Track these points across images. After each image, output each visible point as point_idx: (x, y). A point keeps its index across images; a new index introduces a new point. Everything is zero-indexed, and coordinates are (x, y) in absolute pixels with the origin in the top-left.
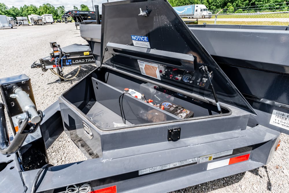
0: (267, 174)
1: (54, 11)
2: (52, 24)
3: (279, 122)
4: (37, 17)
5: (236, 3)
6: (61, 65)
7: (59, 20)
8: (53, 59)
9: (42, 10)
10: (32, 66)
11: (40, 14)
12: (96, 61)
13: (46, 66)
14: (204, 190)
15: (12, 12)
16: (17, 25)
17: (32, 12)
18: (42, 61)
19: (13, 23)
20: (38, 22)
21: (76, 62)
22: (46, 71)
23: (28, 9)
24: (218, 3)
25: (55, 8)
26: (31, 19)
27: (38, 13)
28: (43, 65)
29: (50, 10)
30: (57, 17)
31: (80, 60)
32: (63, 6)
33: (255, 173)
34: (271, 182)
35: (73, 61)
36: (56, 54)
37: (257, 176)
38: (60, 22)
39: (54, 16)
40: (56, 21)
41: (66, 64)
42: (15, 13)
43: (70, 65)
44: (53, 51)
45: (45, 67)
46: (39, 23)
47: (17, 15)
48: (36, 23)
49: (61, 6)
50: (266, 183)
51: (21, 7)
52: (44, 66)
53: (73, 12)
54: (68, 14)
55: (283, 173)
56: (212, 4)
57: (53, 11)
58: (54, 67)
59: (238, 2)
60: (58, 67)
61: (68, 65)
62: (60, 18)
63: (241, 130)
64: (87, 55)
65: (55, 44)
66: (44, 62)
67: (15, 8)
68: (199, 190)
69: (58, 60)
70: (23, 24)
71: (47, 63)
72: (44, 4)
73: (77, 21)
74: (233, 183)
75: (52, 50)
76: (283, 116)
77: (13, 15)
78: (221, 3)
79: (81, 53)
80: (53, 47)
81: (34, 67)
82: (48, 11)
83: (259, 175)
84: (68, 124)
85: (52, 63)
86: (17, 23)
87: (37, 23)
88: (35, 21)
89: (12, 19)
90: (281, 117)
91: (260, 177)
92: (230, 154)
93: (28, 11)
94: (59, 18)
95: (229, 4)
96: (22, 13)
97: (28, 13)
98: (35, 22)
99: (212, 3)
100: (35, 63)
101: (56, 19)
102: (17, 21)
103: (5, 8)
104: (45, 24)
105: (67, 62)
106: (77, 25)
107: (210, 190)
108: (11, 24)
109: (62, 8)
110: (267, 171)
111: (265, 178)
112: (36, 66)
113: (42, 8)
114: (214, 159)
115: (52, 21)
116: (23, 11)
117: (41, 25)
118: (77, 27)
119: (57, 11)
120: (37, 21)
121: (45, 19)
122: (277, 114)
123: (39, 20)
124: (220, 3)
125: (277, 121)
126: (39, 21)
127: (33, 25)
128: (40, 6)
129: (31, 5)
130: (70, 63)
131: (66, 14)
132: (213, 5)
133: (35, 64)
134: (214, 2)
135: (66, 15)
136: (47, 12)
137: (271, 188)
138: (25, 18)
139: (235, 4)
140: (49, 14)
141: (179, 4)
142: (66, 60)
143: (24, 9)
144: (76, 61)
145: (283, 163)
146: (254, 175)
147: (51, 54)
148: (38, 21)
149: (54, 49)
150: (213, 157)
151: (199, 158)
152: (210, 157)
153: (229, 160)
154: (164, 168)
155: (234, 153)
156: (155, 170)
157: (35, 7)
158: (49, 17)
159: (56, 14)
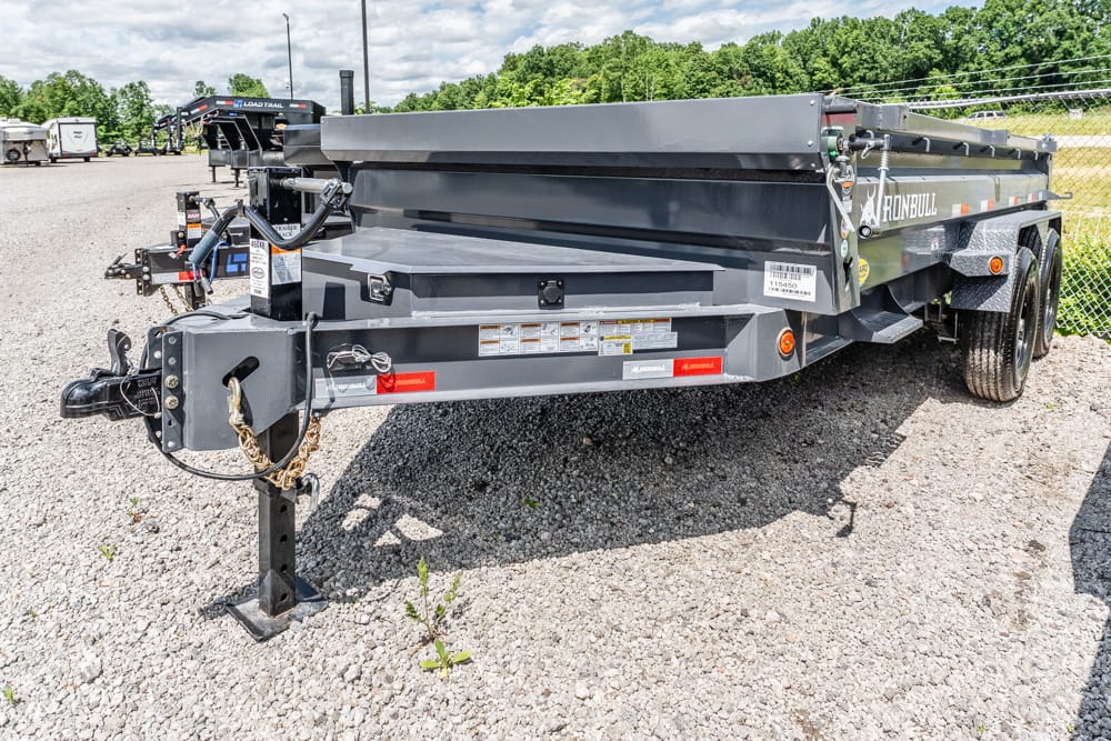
1: (99, 105)
2: (88, 160)
3: (777, 286)
4: (23, 130)
5: (967, 70)
6: (209, 272)
7: (121, 144)
8: (182, 249)
9: (41, 101)
10: (110, 272)
11: (30, 117)
12: (356, 228)
13: (153, 275)
18: (145, 256)
20: (26, 154)
22: (150, 294)
24: (885, 71)
25: (106, 93)
27: (21, 114)
28: (146, 269)
29: (80, 99)
30: (108, 131)
33: (817, 513)
34: (854, 526)
36: (195, 233)
37: (821, 517)
38: (126, 155)
40: (109, 147)
41: (225, 268)
43: (239, 274)
44: (184, 224)
45: (150, 280)
46: (30, 159)
48: (16, 156)
50: (840, 528)
52: (149, 273)
53: (219, 102)
54: (192, 112)
55: (898, 514)
56: (857, 74)
57: (93, 107)
58: (181, 278)
59: (976, 66)
60: (198, 278)
61: (232, 275)
62: (122, 135)
63: (701, 306)
65: (196, 196)
66: (151, 258)
71: (158, 263)
72: (53, 76)
73: (220, 147)
75: (181, 219)
76: (780, 270)
78: (900, 69)
80: (186, 209)
81: (117, 275)
82: (70, 104)
83: (829, 517)
85: (179, 264)
87: (19, 155)
88: (12, 146)
90: (779, 275)
92: (671, 346)
94: (117, 136)
95: (936, 74)
98: (10, 151)
99: (854, 69)
100: (122, 261)
101: (107, 140)
104: (54, 160)
105: (232, 263)
106: (214, 164)
109: (137, 92)
110: (854, 511)
111: (843, 520)
112: (123, 271)
113: (45, 90)
114: (635, 352)
115: (90, 147)
117: (38, 164)
118: (214, 171)
119: (111, 104)
120: (19, 147)
121: (58, 137)
122: (771, 271)
123: (30, 142)
124: (892, 71)
125: (773, 285)
126: (29, 148)
128: (38, 82)
130: (240, 268)
131: (184, 111)
132: (863, 80)
133: (121, 266)
134: (866, 65)
135: (187, 114)
136: (66, 110)
137: (849, 534)
139: (967, 73)
140: (72, 115)
141: (701, 74)
142: (230, 256)
147: (176, 233)
148: (25, 149)
149: (189, 216)
150: (633, 347)
151: (601, 342)
152: (627, 346)
153: (671, 362)
154: (528, 352)
155: (682, 346)
156: (511, 353)
157: (13, 85)
158: (78, 128)
159: (106, 116)
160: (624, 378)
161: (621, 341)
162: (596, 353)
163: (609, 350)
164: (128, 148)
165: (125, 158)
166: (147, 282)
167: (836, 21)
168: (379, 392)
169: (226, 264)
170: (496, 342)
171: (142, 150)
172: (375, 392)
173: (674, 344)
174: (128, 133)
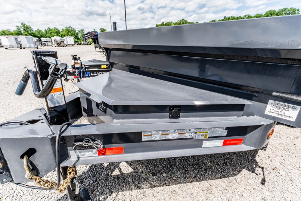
0: (263, 173)
1: (75, 34)
2: (73, 46)
3: (274, 111)
4: (60, 39)
6: (81, 76)
7: (80, 42)
8: (74, 70)
9: (64, 33)
11: (62, 37)
12: (112, 68)
14: (202, 179)
15: (37, 34)
16: (42, 46)
17: (56, 34)
19: (38, 43)
21: (94, 75)
22: (67, 81)
23: (52, 31)
25: (76, 32)
26: (54, 41)
27: (61, 36)
28: (65, 75)
29: (71, 32)
30: (77, 40)
31: (98, 73)
32: (83, 30)
33: (251, 171)
34: (265, 179)
35: (92, 73)
36: (77, 66)
37: (253, 173)
38: (81, 45)
39: (75, 38)
40: (77, 43)
41: (85, 75)
42: (40, 35)
43: (89, 77)
44: (74, 64)
45: (67, 78)
46: (62, 45)
47: (42, 36)
49: (82, 29)
50: (261, 180)
51: (45, 29)
53: (93, 33)
54: (88, 35)
55: (278, 174)
57: (74, 34)
58: (74, 77)
60: (78, 78)
61: (87, 77)
62: (80, 41)
63: (237, 117)
64: (104, 68)
65: (76, 56)
67: (40, 31)
68: (197, 179)
69: (78, 71)
70: (47, 45)
71: (68, 73)
72: (66, 27)
73: (96, 43)
74: (229, 177)
75: (73, 62)
76: (277, 105)
77: (38, 37)
79: (99, 66)
80: (74, 59)
82: (70, 34)
83: (256, 173)
84: (86, 108)
85: (73, 74)
86: (42, 45)
87: (59, 45)
89: (37, 40)
90: (276, 107)
91: (255, 174)
93: (51, 33)
94: (79, 41)
96: (46, 35)
97: (52, 35)
98: (57, 44)
101: (77, 42)
102: (42, 42)
103: (31, 30)
104: (67, 46)
105: (87, 74)
106: (96, 47)
107: (207, 180)
108: (36, 45)
110: (263, 171)
111: (261, 175)
113: (65, 31)
114: (209, 137)
115: (73, 43)
116: (47, 33)
117: (63, 46)
118: (96, 49)
119: (78, 34)
120: (59, 43)
121: (67, 41)
122: (272, 104)
123: (61, 42)
125: (272, 111)
127: (56, 46)
128: (63, 29)
129: (54, 28)
130: (89, 75)
131: (86, 35)
137: (265, 183)
138: (49, 39)
140: (70, 36)
142: (86, 72)
143: (48, 31)
144: (94, 73)
145: (281, 166)
146: (251, 173)
147: (72, 66)
149: (75, 61)
150: (208, 136)
151: (195, 134)
152: (206, 135)
153: (223, 141)
154: (164, 138)
155: (228, 135)
156: (156, 139)
157: (58, 30)
158: (70, 39)
159: (77, 37)
160: (202, 147)
161: (203, 134)
162: (192, 138)
163: (198, 137)
164: (81, 43)
165: (80, 46)
166: (66, 78)
167: (229, 17)
168: (99, 155)
169: (85, 74)
170: (150, 135)
171: (84, 44)
172: (97, 155)
173: (225, 134)
174: (81, 40)
